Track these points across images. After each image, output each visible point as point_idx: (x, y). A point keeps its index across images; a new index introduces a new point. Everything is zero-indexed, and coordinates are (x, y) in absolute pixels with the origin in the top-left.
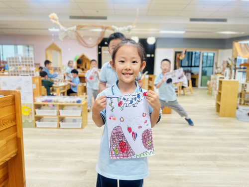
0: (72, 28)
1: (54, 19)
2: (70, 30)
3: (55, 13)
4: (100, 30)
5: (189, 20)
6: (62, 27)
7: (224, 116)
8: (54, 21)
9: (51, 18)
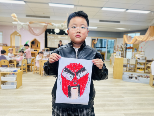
0: (26, 23)
1: (14, 17)
2: (25, 24)
3: (15, 13)
4: (44, 24)
5: (99, 21)
6: (19, 22)
7: (115, 78)
8: (14, 18)
9: (12, 16)
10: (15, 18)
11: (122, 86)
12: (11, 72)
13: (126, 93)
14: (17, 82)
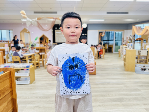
10: (24, 15)
12: (24, 67)
13: (142, 86)
14: (30, 78)
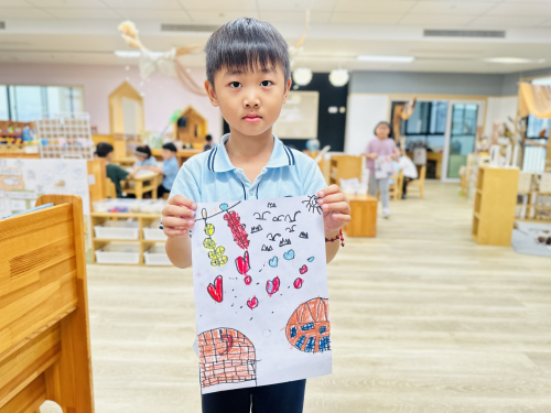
10: (133, 36)
11: (515, 268)
